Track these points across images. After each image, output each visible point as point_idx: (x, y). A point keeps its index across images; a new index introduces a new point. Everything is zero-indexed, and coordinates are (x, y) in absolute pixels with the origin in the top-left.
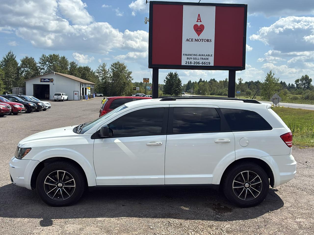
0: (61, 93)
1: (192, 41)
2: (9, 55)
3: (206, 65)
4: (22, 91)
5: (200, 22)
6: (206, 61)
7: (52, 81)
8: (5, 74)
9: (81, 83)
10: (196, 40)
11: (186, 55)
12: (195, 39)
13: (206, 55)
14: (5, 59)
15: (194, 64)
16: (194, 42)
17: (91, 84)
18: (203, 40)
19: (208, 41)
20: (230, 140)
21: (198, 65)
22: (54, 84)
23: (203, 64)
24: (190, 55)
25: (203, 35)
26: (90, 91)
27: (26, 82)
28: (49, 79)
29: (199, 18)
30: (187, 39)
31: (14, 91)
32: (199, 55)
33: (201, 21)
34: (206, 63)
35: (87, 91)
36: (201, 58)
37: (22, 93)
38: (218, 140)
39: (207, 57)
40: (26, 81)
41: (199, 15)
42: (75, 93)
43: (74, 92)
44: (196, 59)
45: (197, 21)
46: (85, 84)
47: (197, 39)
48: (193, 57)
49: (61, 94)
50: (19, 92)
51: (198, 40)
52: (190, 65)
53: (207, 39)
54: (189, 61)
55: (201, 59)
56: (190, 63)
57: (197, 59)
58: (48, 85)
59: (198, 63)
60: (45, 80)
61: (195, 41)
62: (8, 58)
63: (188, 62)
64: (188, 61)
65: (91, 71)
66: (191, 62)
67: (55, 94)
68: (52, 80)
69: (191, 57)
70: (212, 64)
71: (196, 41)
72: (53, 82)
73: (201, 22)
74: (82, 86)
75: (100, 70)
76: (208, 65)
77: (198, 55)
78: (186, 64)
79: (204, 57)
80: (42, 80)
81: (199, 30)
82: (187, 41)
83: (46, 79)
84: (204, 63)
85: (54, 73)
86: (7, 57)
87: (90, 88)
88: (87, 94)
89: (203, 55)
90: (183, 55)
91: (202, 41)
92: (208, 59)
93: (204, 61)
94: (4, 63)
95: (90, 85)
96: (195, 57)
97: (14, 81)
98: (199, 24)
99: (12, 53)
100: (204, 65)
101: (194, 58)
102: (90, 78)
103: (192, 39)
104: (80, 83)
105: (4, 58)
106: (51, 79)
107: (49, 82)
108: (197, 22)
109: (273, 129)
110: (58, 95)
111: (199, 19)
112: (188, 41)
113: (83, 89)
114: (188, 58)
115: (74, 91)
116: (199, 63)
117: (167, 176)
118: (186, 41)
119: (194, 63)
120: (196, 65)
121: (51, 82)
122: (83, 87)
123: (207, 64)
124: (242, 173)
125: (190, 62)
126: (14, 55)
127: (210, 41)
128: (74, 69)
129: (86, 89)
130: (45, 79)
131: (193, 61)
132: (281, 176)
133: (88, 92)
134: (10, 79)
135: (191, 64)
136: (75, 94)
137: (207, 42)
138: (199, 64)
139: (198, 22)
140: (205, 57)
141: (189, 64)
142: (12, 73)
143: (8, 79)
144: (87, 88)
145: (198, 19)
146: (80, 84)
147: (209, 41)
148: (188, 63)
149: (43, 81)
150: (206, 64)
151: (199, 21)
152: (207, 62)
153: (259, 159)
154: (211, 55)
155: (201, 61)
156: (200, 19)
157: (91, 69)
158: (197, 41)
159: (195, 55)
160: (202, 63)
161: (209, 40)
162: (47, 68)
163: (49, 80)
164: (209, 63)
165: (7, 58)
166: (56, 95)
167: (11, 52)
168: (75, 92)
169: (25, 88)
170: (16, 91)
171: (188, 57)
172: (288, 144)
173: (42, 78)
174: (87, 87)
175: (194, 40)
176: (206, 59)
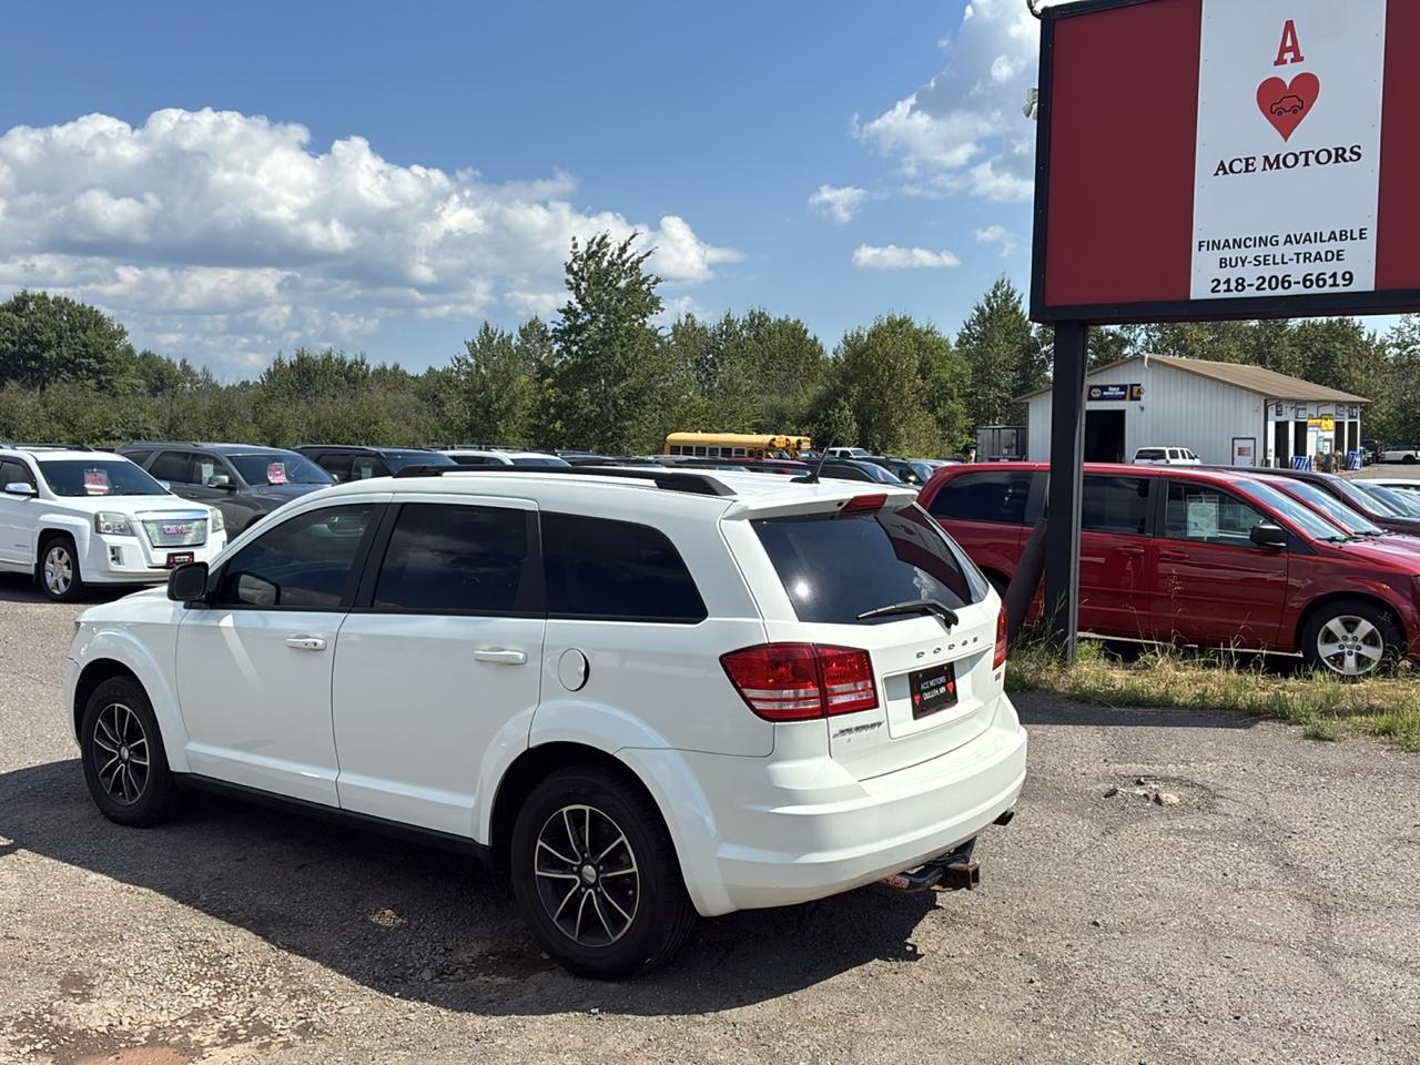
0: (1167, 450)
1: (1247, 171)
2: (995, 295)
3: (1327, 289)
4: (1014, 441)
5: (1293, 61)
6: (1328, 268)
7: (1135, 394)
8: (976, 370)
9: (1271, 402)
10: (1273, 163)
11: (1215, 245)
12: (1266, 158)
13: (1325, 237)
14: (981, 311)
15: (1258, 289)
16: (1261, 176)
17: (1339, 404)
18: (1312, 157)
19: (1339, 155)
20: (521, 656)
21: (1280, 292)
22: (1142, 409)
23: (1308, 284)
24: (1238, 243)
25: (1313, 130)
26: (1331, 435)
27: (1028, 404)
28: (1123, 388)
29: (1289, 43)
30: (1222, 163)
31: (985, 441)
32: (1288, 240)
33: (1298, 59)
34: (1326, 277)
35: (1311, 437)
36: (1298, 254)
37: (1014, 449)
38: (486, 648)
39: (1334, 246)
40: (1031, 397)
41: (1289, 26)
42: (1240, 449)
43: (1236, 442)
44: (1271, 262)
45: (1280, 61)
46: (1299, 403)
47: (1278, 157)
48: (1250, 253)
49: (1164, 452)
50: (1003, 446)
51: (1281, 158)
52: (1235, 294)
53: (1337, 150)
54: (1233, 274)
55: (1302, 257)
56: (1238, 284)
57: (1278, 260)
58: (1121, 414)
59: (1283, 282)
60: (1107, 391)
61: (1264, 169)
62: (992, 308)
63: (1228, 281)
64: (1223, 274)
65: (1364, 338)
66: (1241, 283)
67: (1140, 452)
68: (1135, 389)
69: (1242, 252)
70: (1365, 282)
71: (1271, 167)
72: (1139, 399)
73: (1302, 59)
74: (1278, 413)
75: (1413, 329)
76: (1340, 289)
77: (1282, 240)
78: (1213, 291)
79: (1313, 248)
80: (1094, 390)
81: (1287, 104)
82: (1221, 172)
83: (1110, 389)
84: (1314, 278)
85: (1143, 357)
86: (988, 305)
87: (1331, 424)
88: (1311, 451)
89: (1308, 238)
90: (1200, 246)
91: (1307, 164)
92: (1339, 256)
93: (1315, 268)
94: (978, 328)
95: (1331, 410)
96: (1262, 251)
97: (1007, 400)
98: (1288, 74)
99: (1009, 282)
100: (1315, 290)
101: (1261, 259)
102: (1354, 375)
103: (1247, 160)
104: (1264, 398)
105: (978, 309)
106: (1132, 386)
107: (1123, 398)
108: (1276, 63)
109: (708, 619)
110: (1152, 455)
111: (1290, 48)
112: (1225, 173)
113: (1281, 428)
114: (1223, 263)
115: (1233, 439)
116: (1289, 282)
117: (345, 778)
118: (1217, 174)
119: (1257, 283)
120: (1268, 293)
121: (1132, 399)
122: (1280, 419)
123: (1335, 285)
124: (567, 812)
125: (1237, 281)
126: (1013, 292)
127: (1355, 157)
128: (1277, 335)
129: (1301, 429)
130: (1105, 388)
131: (1251, 274)
132: (719, 858)
133: (1319, 439)
134: (993, 393)
135: (1244, 288)
136: (1239, 454)
137: (1337, 161)
138: (1286, 285)
139: (1285, 62)
140: (1322, 248)
141: (1229, 290)
142: (1004, 366)
143: (984, 394)
144: (1310, 421)
145: (1283, 49)
146: (1263, 402)
147: (1347, 155)
148: (1223, 287)
149: (1098, 395)
150: (1330, 281)
151: (1289, 56)
152: (1334, 275)
153: (612, 757)
154: (1356, 235)
155: (1297, 271)
156: (1295, 48)
157: (1365, 330)
158: (1278, 167)
159: (1263, 241)
160: (1305, 280)
161: (1344, 151)
162: (1146, 337)
163: (1123, 393)
164: (1344, 279)
165: (987, 309)
166: (1142, 455)
167: (1003, 282)
168: (1238, 444)
169: (1025, 430)
170: (991, 441)
171: (1227, 253)
172: (754, 703)
173: (1093, 383)
174: (1311, 417)
175: (1259, 163)
176: (1329, 258)
